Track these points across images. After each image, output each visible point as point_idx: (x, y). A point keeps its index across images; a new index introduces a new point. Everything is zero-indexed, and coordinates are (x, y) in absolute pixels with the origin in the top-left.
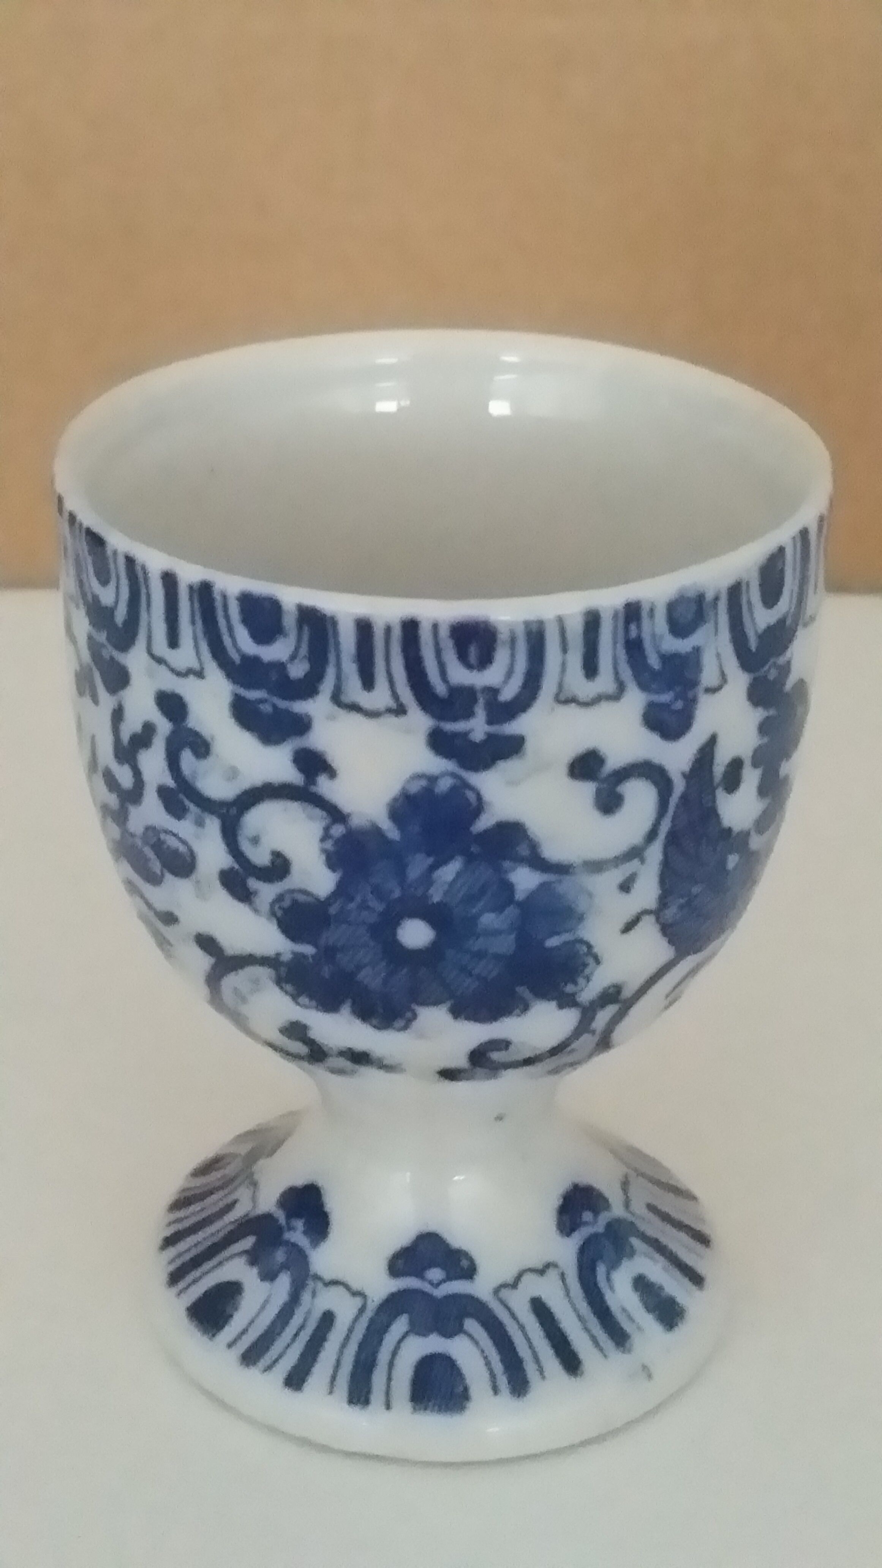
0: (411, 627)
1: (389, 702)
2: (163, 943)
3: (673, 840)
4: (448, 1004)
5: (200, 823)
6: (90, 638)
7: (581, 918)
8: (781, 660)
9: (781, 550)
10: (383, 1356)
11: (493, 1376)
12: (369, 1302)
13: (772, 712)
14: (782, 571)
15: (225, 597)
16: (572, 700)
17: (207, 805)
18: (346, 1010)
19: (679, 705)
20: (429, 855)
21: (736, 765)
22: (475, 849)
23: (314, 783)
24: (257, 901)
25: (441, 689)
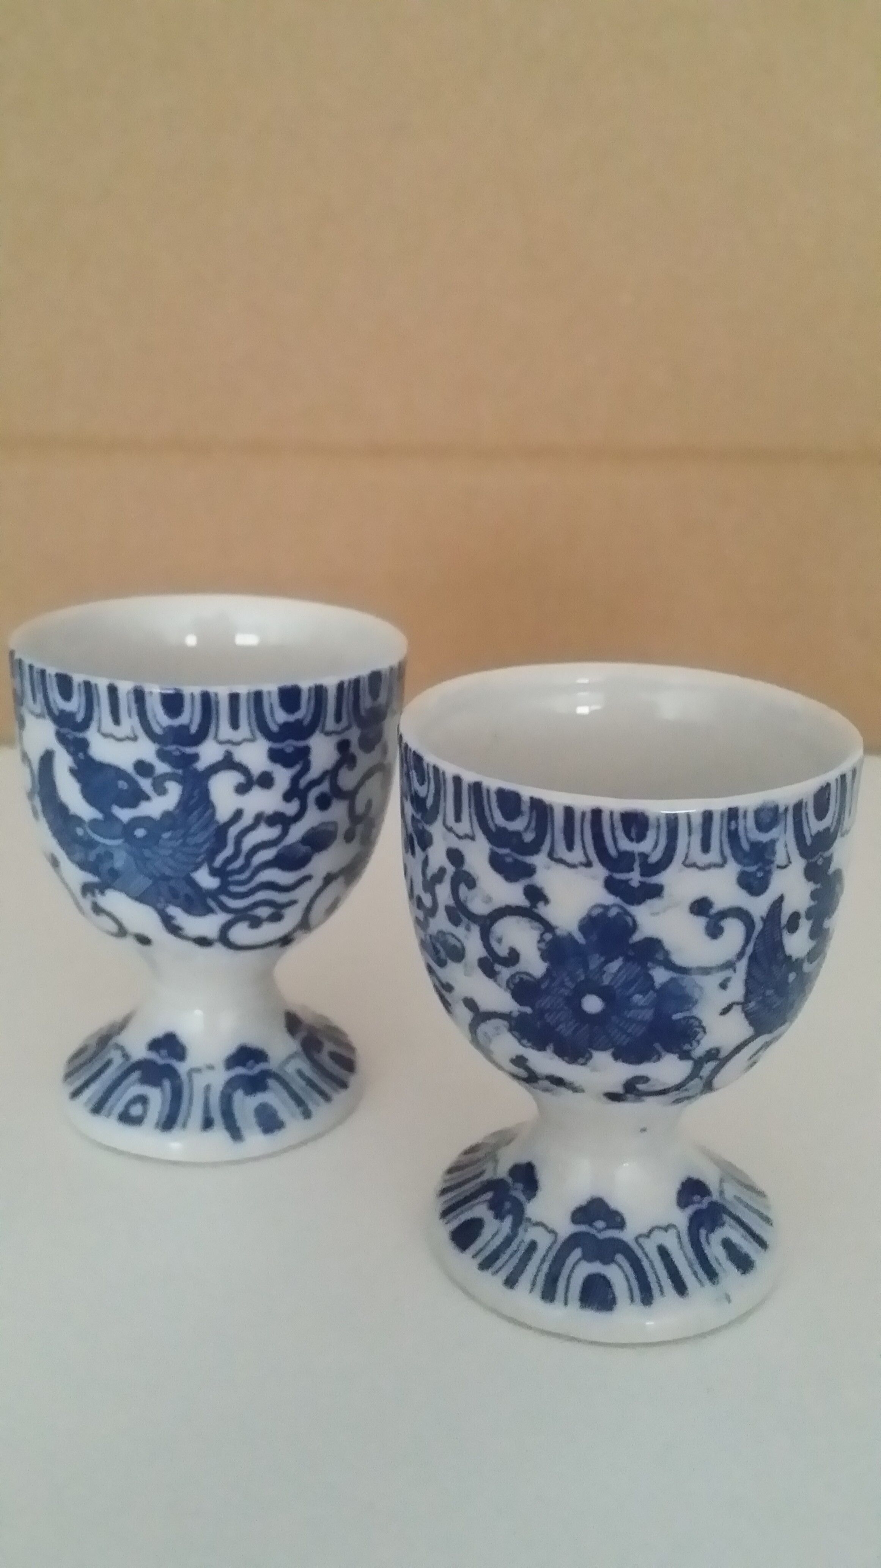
0: (597, 813)
1: (582, 859)
2: (446, 1004)
3: (753, 959)
4: (612, 1050)
5: (468, 929)
6: (413, 817)
7: (695, 1003)
8: (827, 854)
9: (828, 785)
10: (565, 1272)
11: (631, 1290)
12: (558, 1237)
13: (818, 886)
14: (828, 799)
15: (488, 791)
16: (694, 865)
17: (473, 917)
18: (550, 1049)
19: (760, 874)
20: (602, 955)
21: (795, 917)
22: (631, 953)
23: (536, 907)
24: (499, 977)
25: (613, 852)
